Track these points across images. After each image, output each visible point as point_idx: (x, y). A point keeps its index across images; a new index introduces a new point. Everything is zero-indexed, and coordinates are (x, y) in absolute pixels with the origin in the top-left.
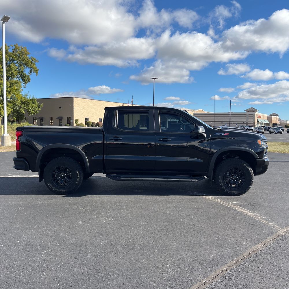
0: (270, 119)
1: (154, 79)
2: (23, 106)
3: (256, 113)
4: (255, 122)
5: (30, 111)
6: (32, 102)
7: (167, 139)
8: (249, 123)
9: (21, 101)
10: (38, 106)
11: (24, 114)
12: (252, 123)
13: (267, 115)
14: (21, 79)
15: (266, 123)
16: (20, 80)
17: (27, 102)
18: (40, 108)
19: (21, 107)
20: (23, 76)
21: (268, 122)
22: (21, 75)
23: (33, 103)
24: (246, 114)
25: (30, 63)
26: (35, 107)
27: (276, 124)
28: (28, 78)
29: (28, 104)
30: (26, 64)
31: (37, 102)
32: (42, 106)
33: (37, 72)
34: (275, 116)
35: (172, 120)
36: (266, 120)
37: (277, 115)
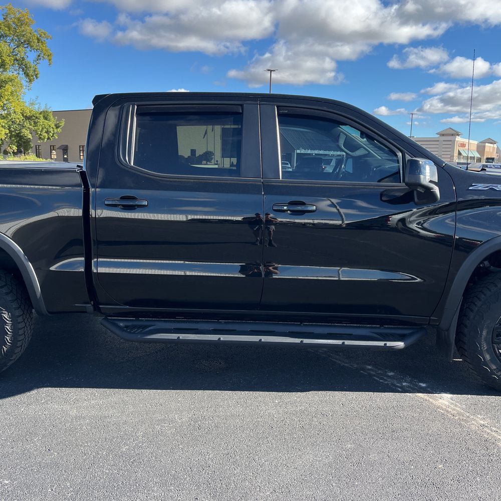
0: (481, 149)
1: (271, 71)
2: (27, 124)
3: (458, 139)
4: (455, 155)
5: (40, 135)
6: (44, 117)
7: (303, 204)
8: (443, 156)
9: (23, 115)
10: (56, 125)
11: (29, 138)
12: (449, 156)
13: (476, 142)
14: (21, 72)
15: (474, 158)
16: (18, 74)
17: (34, 116)
18: (59, 129)
19: (23, 126)
20: (26, 67)
21: (477, 155)
22: (22, 64)
23: (46, 118)
24: (438, 141)
25: (35, 41)
26: (50, 126)
27: (493, 159)
28: (35, 71)
29: (36, 120)
30: (28, 43)
31: (54, 117)
32: (62, 124)
33: (50, 57)
34: (491, 143)
35: (303, 151)
36: (474, 150)
37: (494, 143)
